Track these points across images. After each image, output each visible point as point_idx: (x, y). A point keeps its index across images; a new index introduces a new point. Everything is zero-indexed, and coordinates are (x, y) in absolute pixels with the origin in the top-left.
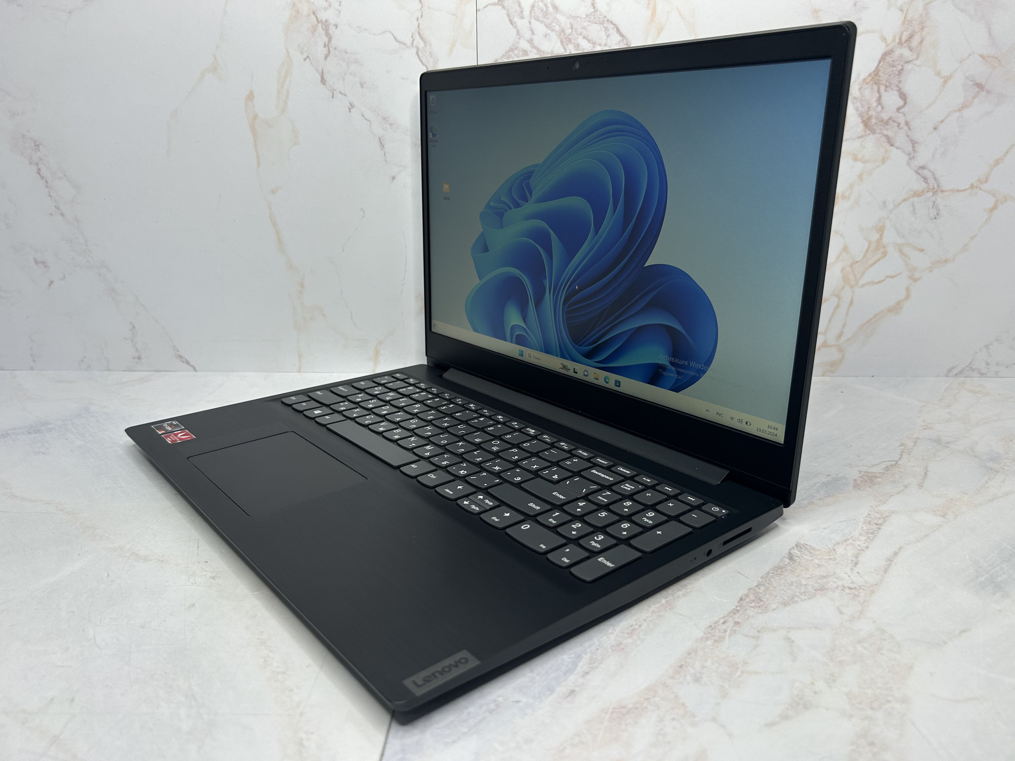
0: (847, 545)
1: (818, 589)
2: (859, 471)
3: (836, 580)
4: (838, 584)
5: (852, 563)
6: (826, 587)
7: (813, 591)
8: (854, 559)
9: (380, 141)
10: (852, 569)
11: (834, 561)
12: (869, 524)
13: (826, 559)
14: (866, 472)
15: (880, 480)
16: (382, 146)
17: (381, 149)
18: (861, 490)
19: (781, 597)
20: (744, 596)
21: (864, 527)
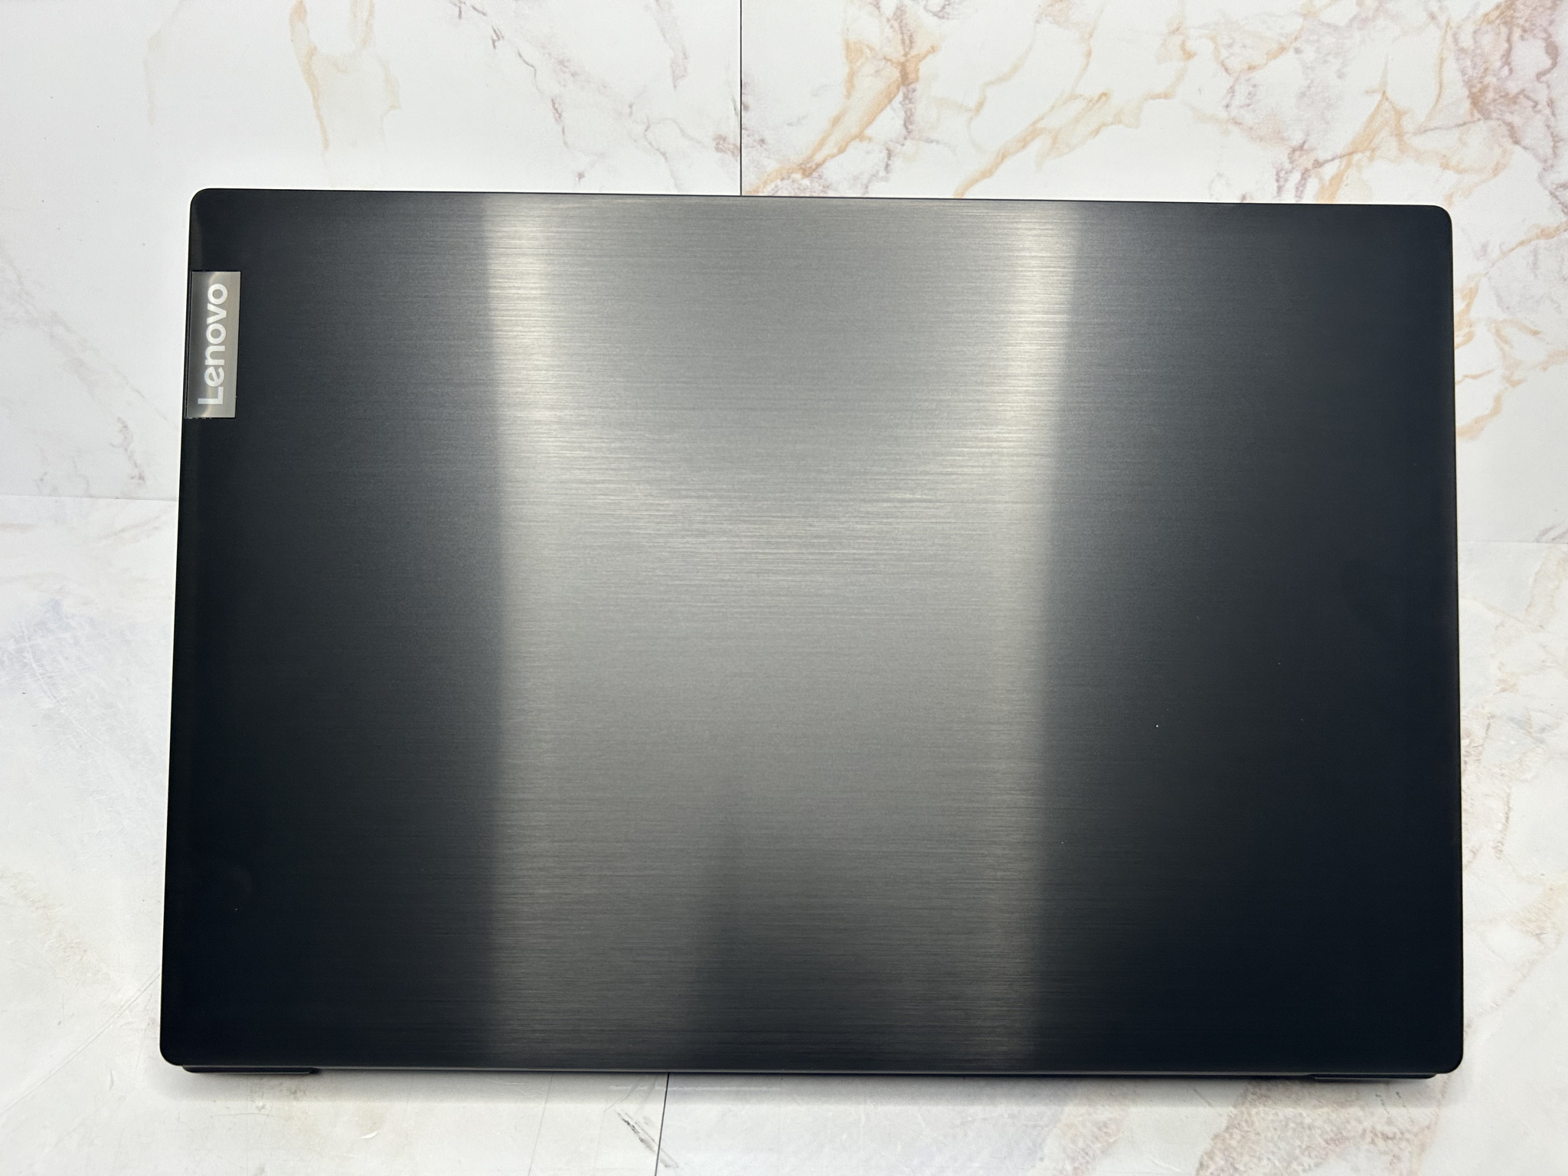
1: (1332, 1139)
4: (1367, 1124)
6: (1344, 1133)
7: (1323, 1144)
9: (554, 106)
16: (557, 115)
17: (556, 120)
20: (1206, 1158)
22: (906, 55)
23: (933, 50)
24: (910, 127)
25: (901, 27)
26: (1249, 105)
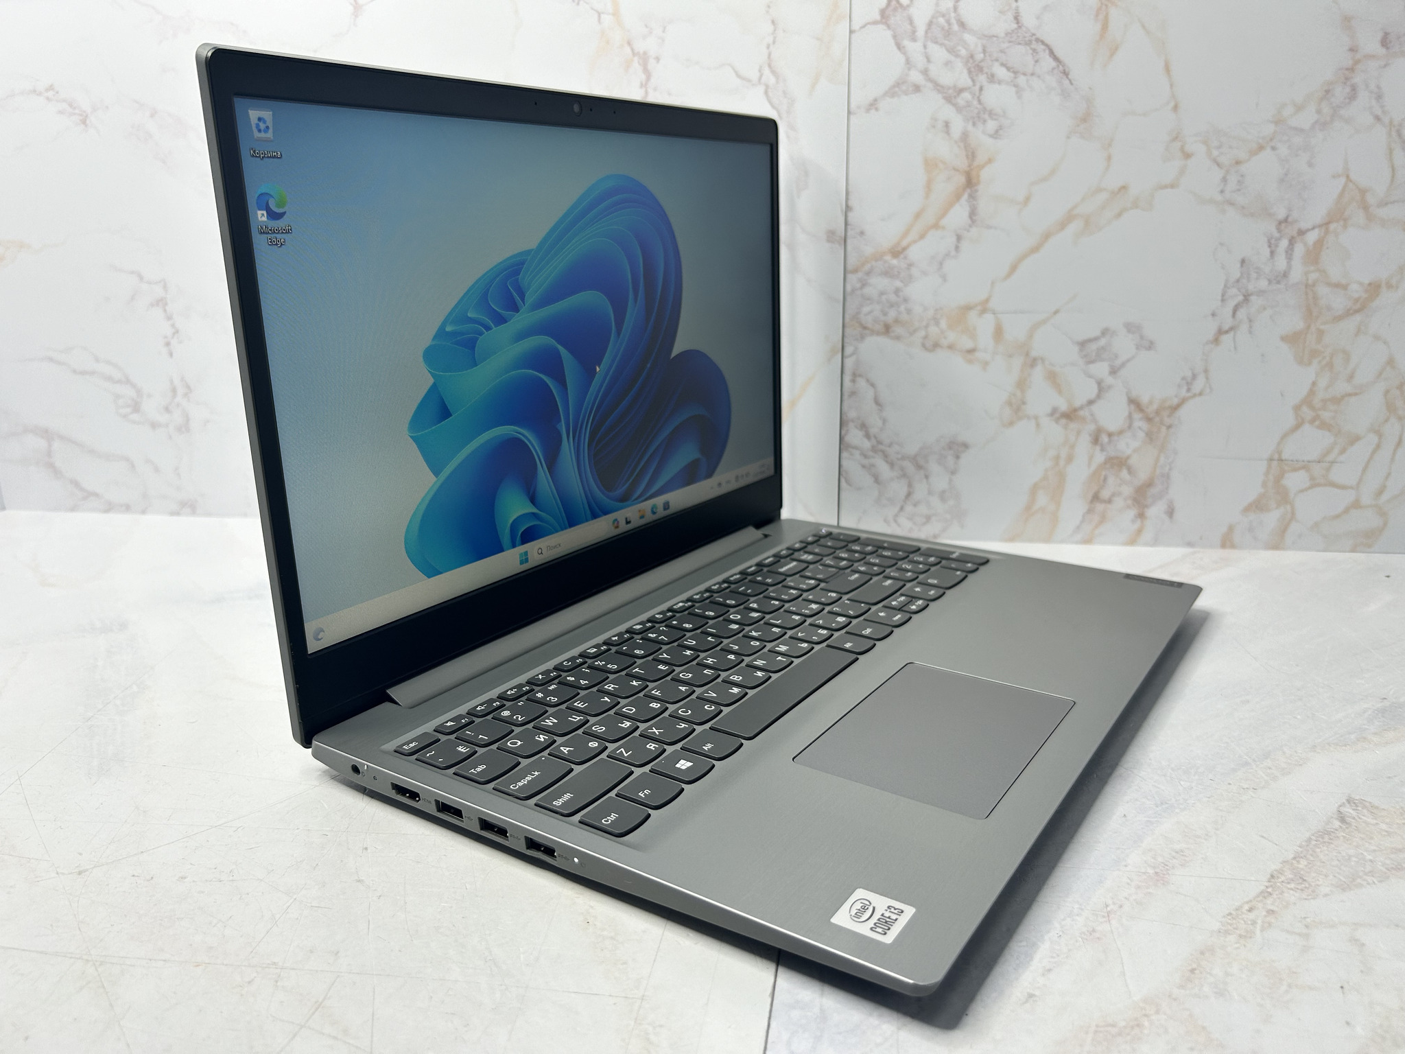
22: (970, 166)
23: (990, 161)
24: (974, 218)
25: (965, 147)
26: (1239, 190)
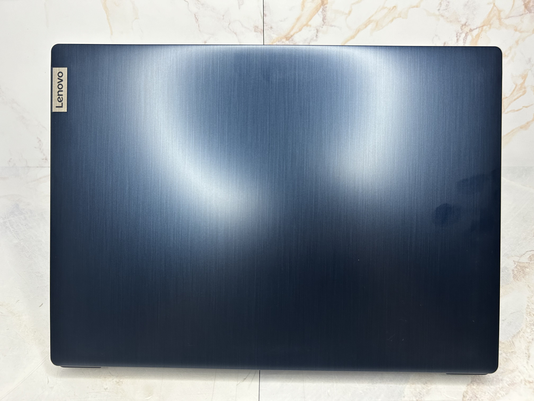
0: (520, 338)
1: (510, 384)
2: (514, 261)
3: (519, 374)
4: (522, 378)
5: (526, 356)
6: (515, 382)
7: (507, 386)
8: (527, 352)
9: (195, 17)
10: (527, 362)
11: (515, 354)
12: (530, 316)
13: (510, 353)
14: (518, 262)
15: (528, 270)
16: (196, 20)
17: (196, 22)
18: (518, 280)
19: (488, 393)
20: (465, 393)
21: (527, 318)
